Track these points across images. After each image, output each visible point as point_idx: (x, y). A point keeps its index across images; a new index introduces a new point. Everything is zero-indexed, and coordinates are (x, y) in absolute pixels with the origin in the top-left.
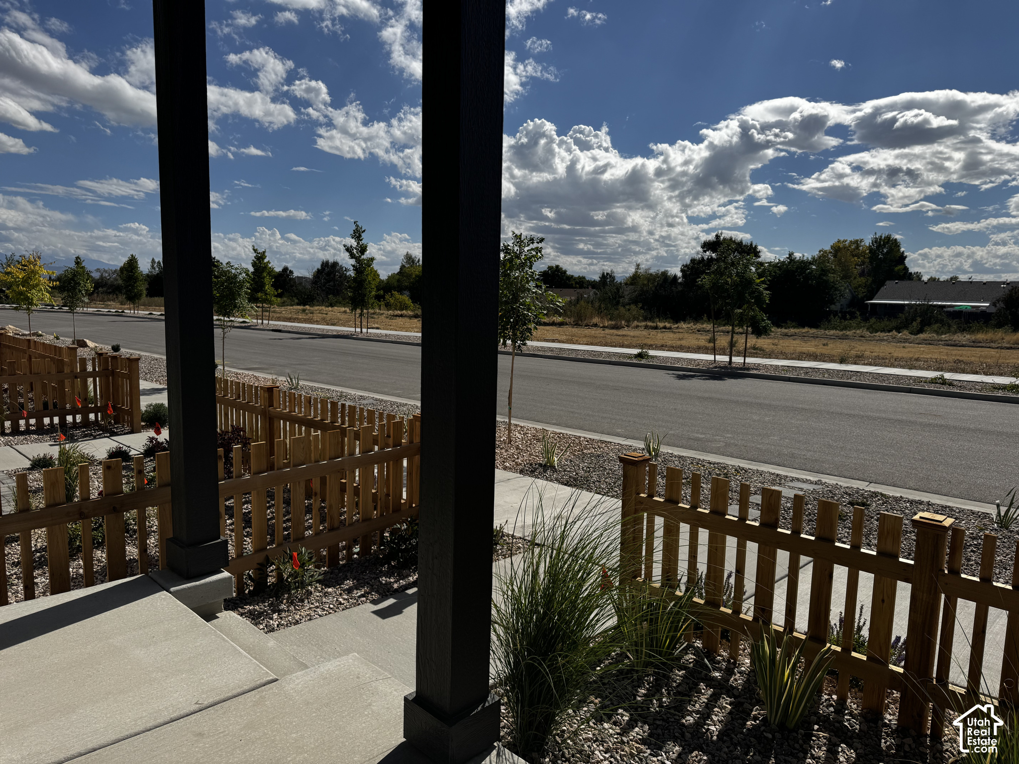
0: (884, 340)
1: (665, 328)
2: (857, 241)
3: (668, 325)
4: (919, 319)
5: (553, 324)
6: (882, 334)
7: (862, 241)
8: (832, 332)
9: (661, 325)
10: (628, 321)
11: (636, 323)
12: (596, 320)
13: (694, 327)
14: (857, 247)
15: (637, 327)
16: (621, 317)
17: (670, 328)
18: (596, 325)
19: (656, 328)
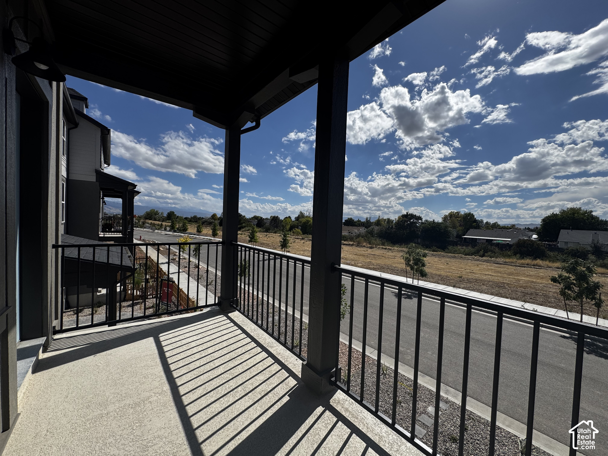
0: (469, 259)
1: (389, 249)
2: (458, 212)
3: (390, 248)
4: (483, 250)
5: (349, 245)
6: (469, 257)
7: (460, 212)
8: (450, 254)
9: (388, 247)
10: (376, 245)
11: (379, 246)
12: (364, 244)
13: (400, 249)
14: (458, 214)
15: (379, 248)
16: (373, 244)
17: (391, 249)
18: (364, 246)
19: (386, 249)
